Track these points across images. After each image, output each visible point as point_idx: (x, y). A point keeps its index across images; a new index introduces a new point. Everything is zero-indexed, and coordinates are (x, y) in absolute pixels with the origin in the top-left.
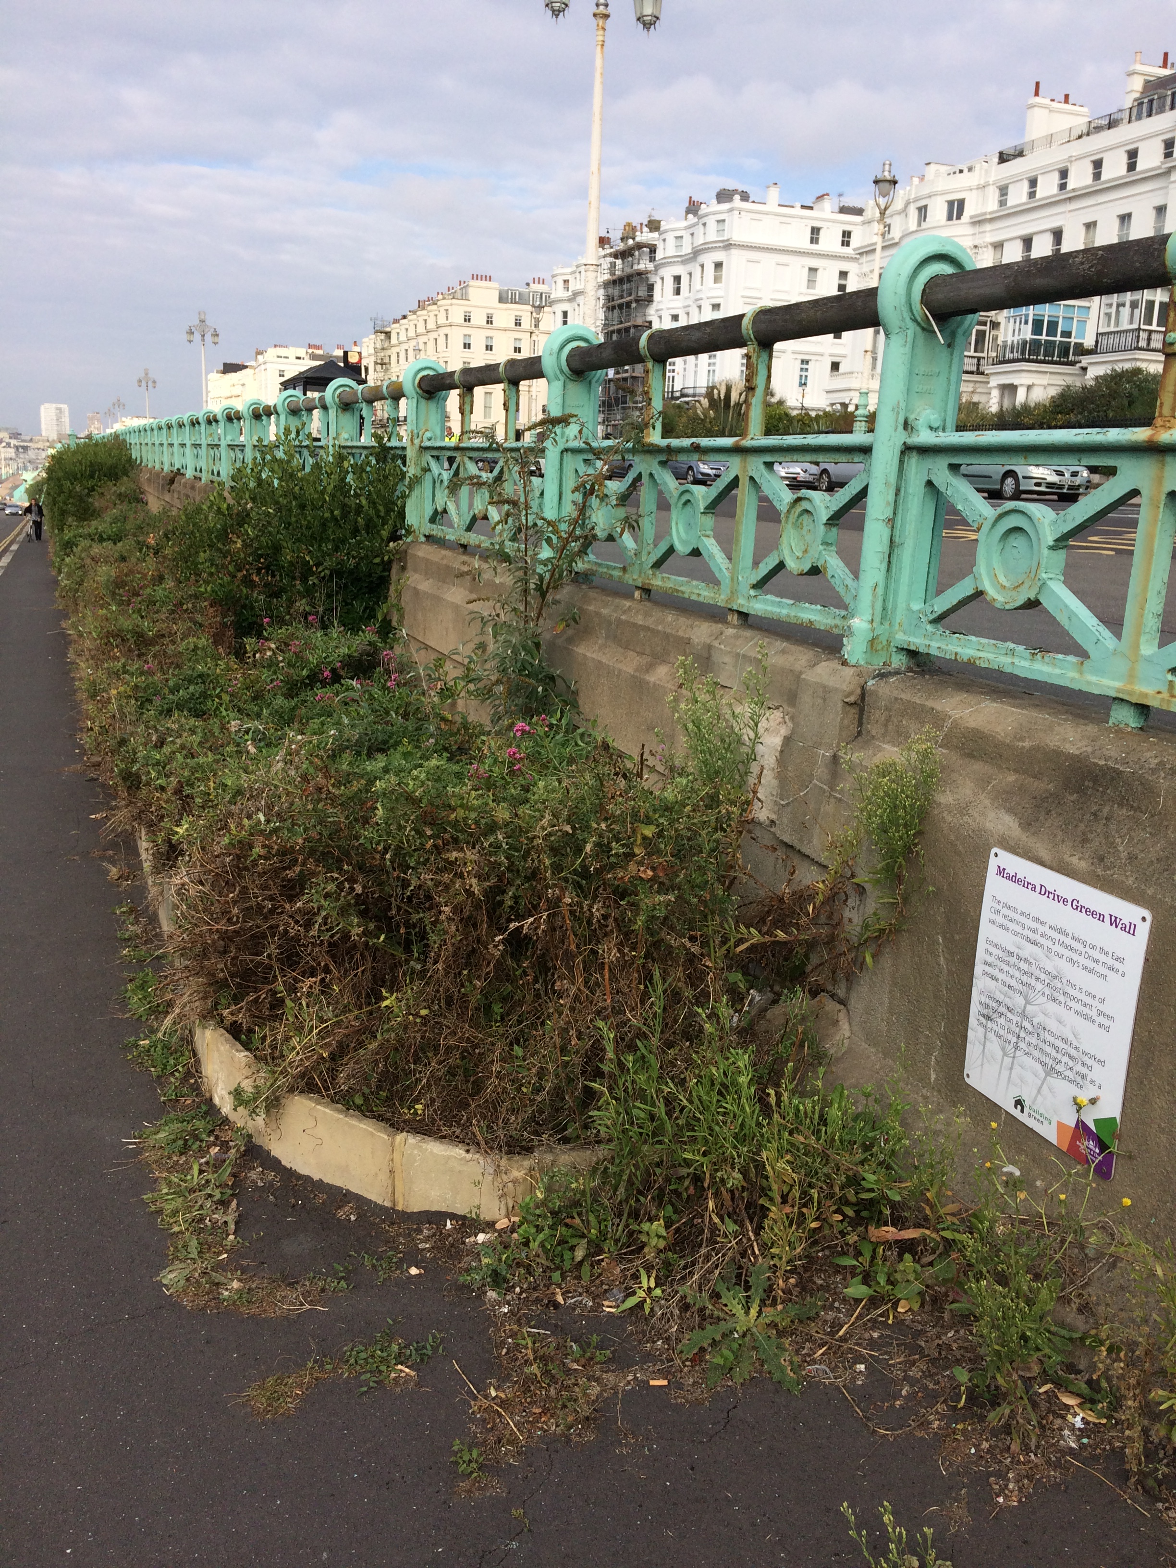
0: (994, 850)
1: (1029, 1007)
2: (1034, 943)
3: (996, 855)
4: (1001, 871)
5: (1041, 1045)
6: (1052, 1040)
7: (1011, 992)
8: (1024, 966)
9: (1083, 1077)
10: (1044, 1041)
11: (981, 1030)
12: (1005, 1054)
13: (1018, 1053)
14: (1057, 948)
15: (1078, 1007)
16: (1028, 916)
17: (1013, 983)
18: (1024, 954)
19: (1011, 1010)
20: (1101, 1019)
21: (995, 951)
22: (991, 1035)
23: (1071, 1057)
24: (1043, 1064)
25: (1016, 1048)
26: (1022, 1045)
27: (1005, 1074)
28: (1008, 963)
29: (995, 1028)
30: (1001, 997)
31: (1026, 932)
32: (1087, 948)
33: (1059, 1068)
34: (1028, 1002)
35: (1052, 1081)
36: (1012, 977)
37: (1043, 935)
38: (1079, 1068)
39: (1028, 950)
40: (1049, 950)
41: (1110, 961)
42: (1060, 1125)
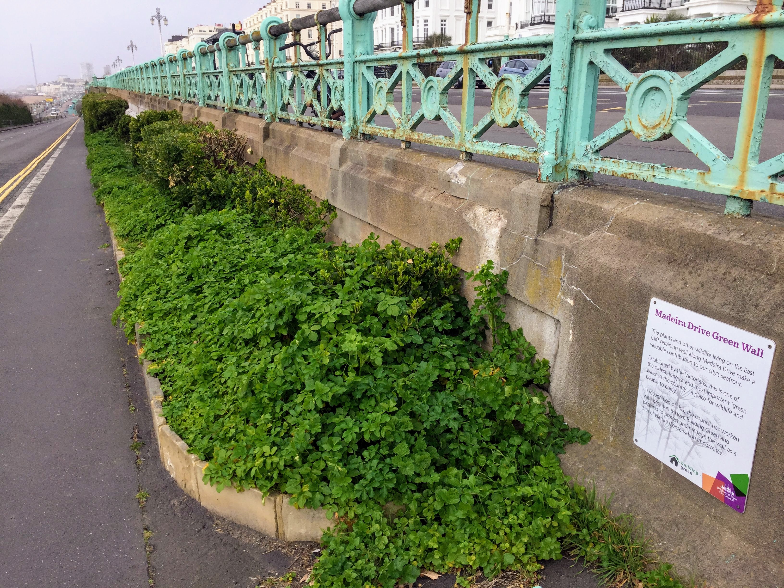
0: (653, 299)
1: (680, 400)
2: (684, 359)
3: (655, 302)
4: (659, 313)
5: (690, 425)
6: (699, 422)
7: (667, 391)
8: (676, 374)
9: (723, 447)
10: (693, 423)
11: (645, 413)
12: (663, 428)
13: (673, 429)
14: (702, 363)
15: (719, 402)
16: (679, 342)
17: (669, 385)
18: (676, 366)
19: (667, 402)
20: (737, 411)
21: (655, 364)
22: (653, 417)
23: (714, 434)
24: (693, 437)
25: (672, 425)
26: (675, 424)
27: (664, 441)
28: (665, 372)
29: (656, 412)
30: (660, 394)
31: (678, 353)
32: (725, 365)
33: (703, 440)
34: (680, 397)
35: (700, 448)
36: (668, 381)
37: (691, 355)
38: (719, 441)
39: (680, 364)
40: (696, 364)
41: (743, 373)
42: (704, 476)
